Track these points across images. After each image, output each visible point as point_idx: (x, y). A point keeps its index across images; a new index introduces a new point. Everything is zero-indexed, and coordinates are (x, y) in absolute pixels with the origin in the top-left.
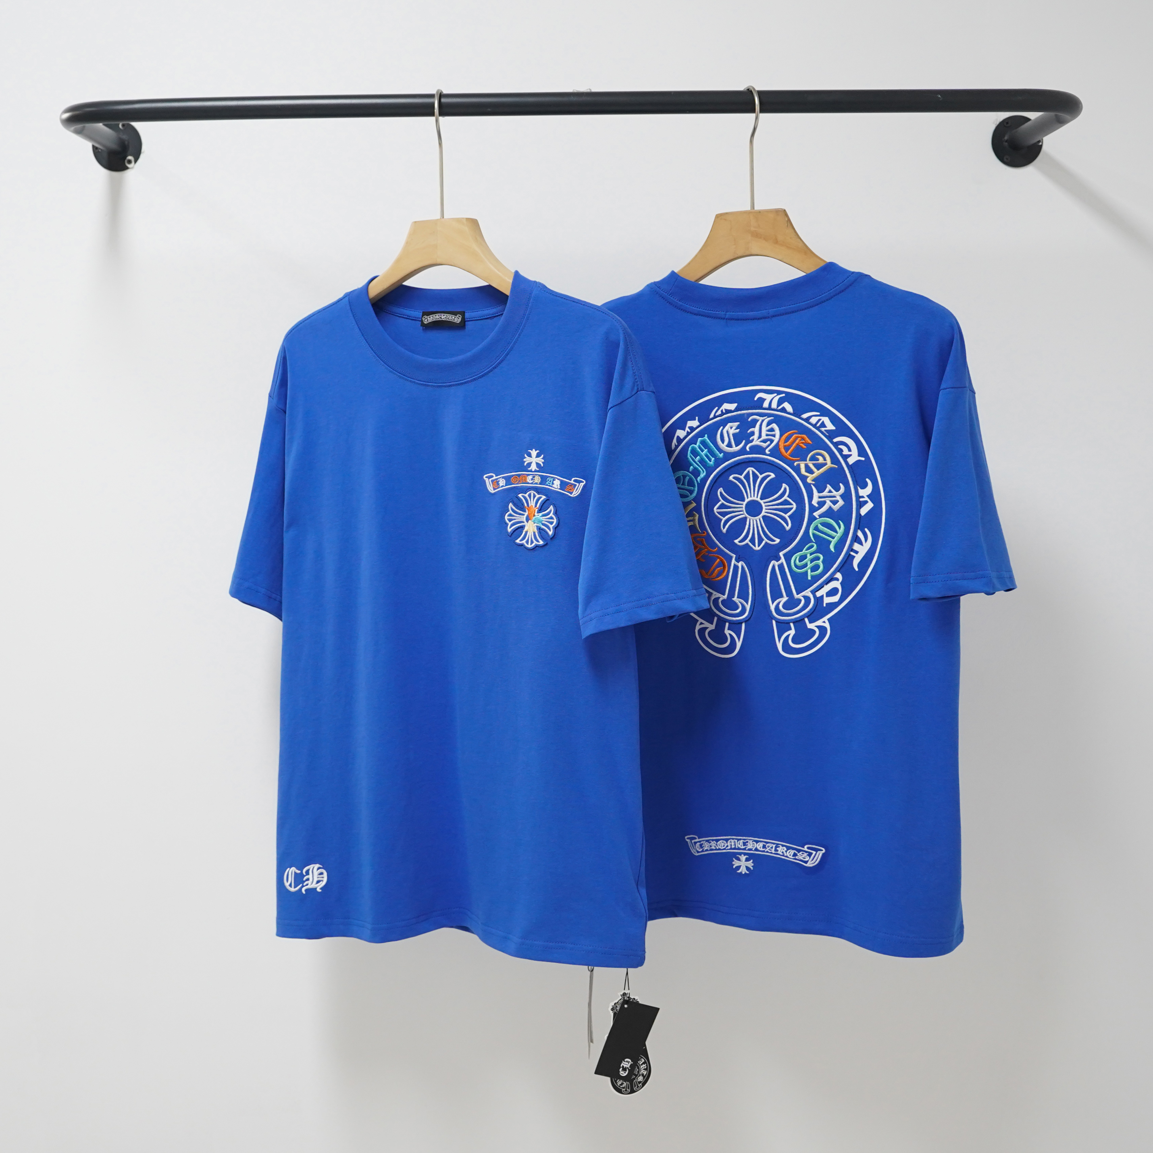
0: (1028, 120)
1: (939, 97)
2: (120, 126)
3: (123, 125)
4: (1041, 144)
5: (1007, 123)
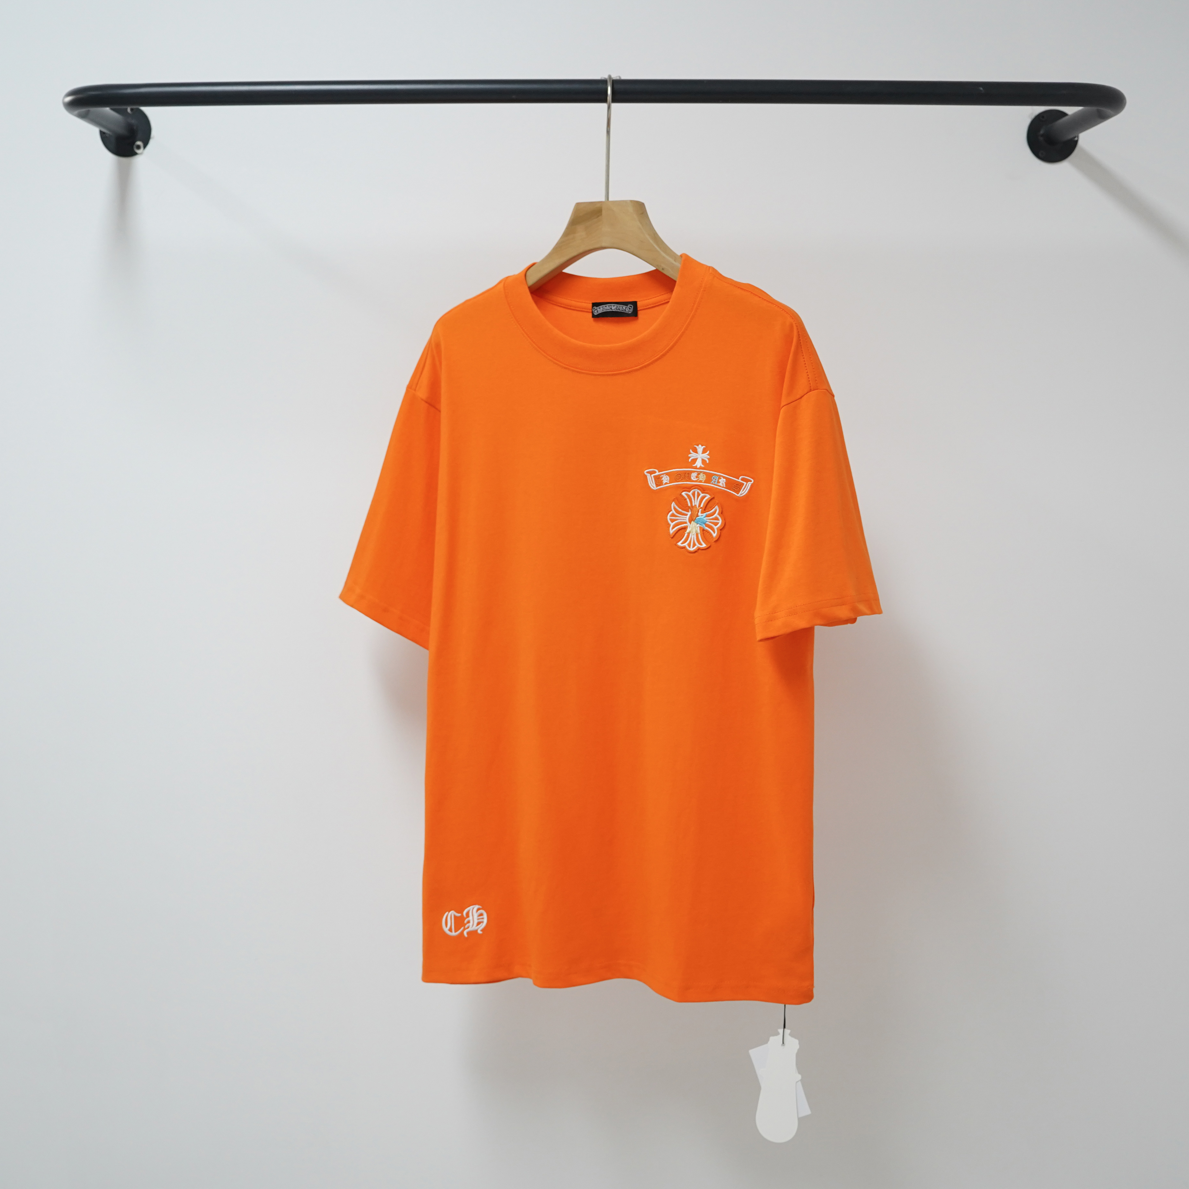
0: (1064, 114)
1: (981, 90)
2: (129, 110)
3: (132, 110)
4: (1076, 139)
5: (1045, 117)
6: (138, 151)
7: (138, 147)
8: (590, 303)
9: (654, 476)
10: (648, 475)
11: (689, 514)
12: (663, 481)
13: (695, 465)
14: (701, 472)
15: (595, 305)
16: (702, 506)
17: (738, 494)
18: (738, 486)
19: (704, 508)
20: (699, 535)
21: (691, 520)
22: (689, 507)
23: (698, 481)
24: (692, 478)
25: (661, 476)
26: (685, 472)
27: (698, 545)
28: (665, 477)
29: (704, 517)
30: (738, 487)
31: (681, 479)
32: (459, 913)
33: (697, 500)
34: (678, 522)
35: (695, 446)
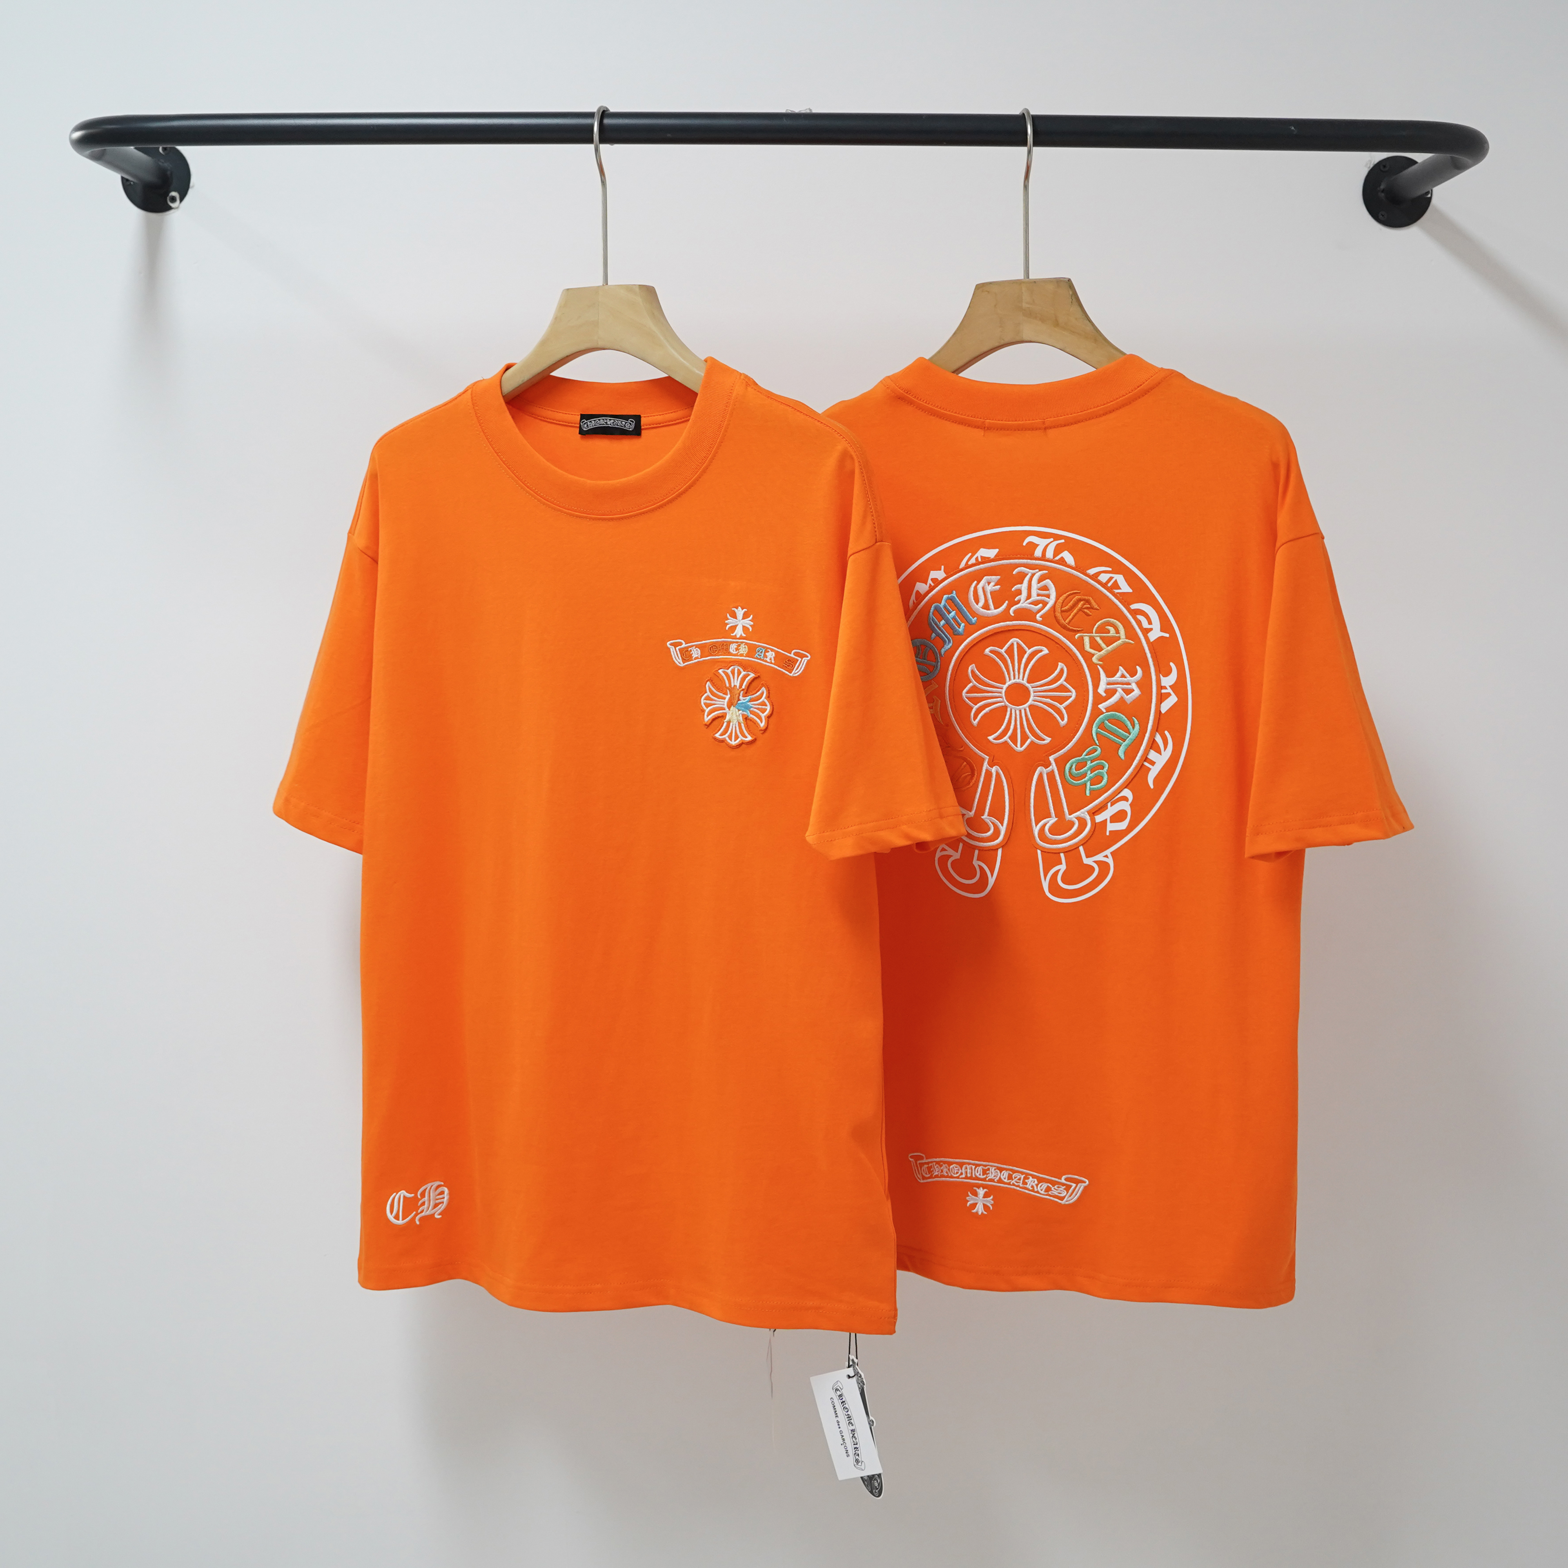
0: (1413, 162)
1: (1293, 130)
2: (161, 150)
3: (164, 149)
4: (1429, 196)
5: (1384, 166)
6: (172, 205)
7: (173, 199)
8: (578, 415)
9: (679, 649)
10: (672, 649)
11: (728, 697)
12: (693, 655)
13: (734, 634)
14: (742, 643)
15: (584, 417)
16: (743, 687)
17: (791, 673)
18: (790, 662)
19: (745, 691)
20: (743, 725)
21: (730, 704)
22: (726, 688)
23: (739, 654)
24: (731, 650)
25: (689, 649)
26: (723, 643)
27: (741, 738)
28: (695, 650)
29: (747, 702)
30: (790, 664)
31: (717, 652)
32: (411, 1194)
33: (737, 679)
34: (714, 708)
35: (733, 609)
